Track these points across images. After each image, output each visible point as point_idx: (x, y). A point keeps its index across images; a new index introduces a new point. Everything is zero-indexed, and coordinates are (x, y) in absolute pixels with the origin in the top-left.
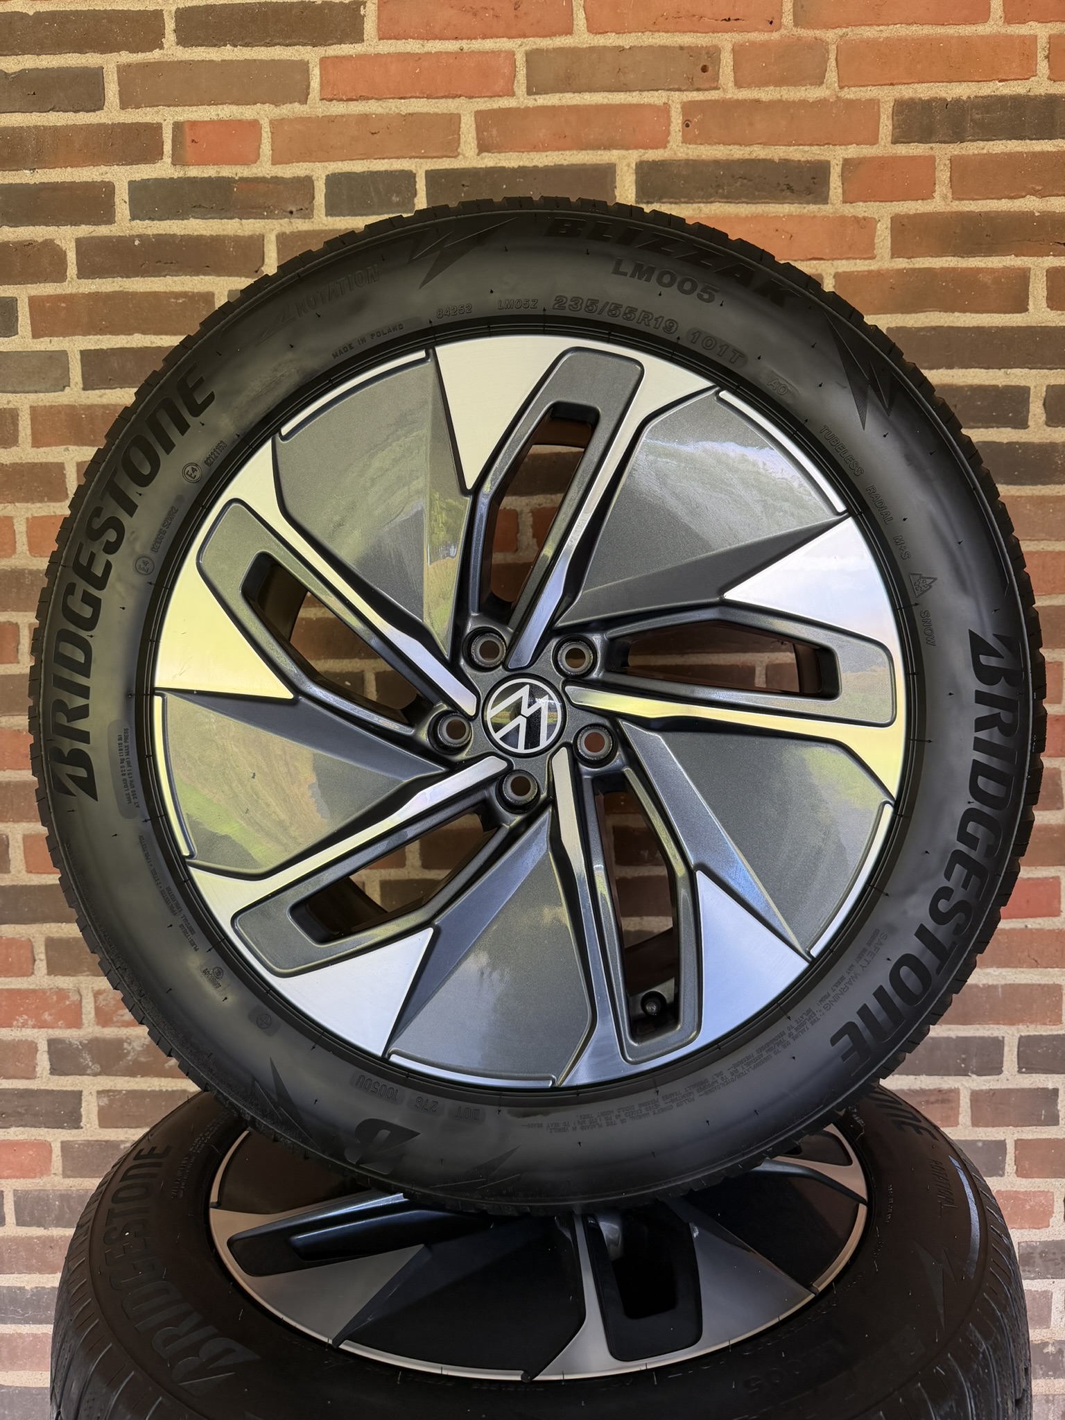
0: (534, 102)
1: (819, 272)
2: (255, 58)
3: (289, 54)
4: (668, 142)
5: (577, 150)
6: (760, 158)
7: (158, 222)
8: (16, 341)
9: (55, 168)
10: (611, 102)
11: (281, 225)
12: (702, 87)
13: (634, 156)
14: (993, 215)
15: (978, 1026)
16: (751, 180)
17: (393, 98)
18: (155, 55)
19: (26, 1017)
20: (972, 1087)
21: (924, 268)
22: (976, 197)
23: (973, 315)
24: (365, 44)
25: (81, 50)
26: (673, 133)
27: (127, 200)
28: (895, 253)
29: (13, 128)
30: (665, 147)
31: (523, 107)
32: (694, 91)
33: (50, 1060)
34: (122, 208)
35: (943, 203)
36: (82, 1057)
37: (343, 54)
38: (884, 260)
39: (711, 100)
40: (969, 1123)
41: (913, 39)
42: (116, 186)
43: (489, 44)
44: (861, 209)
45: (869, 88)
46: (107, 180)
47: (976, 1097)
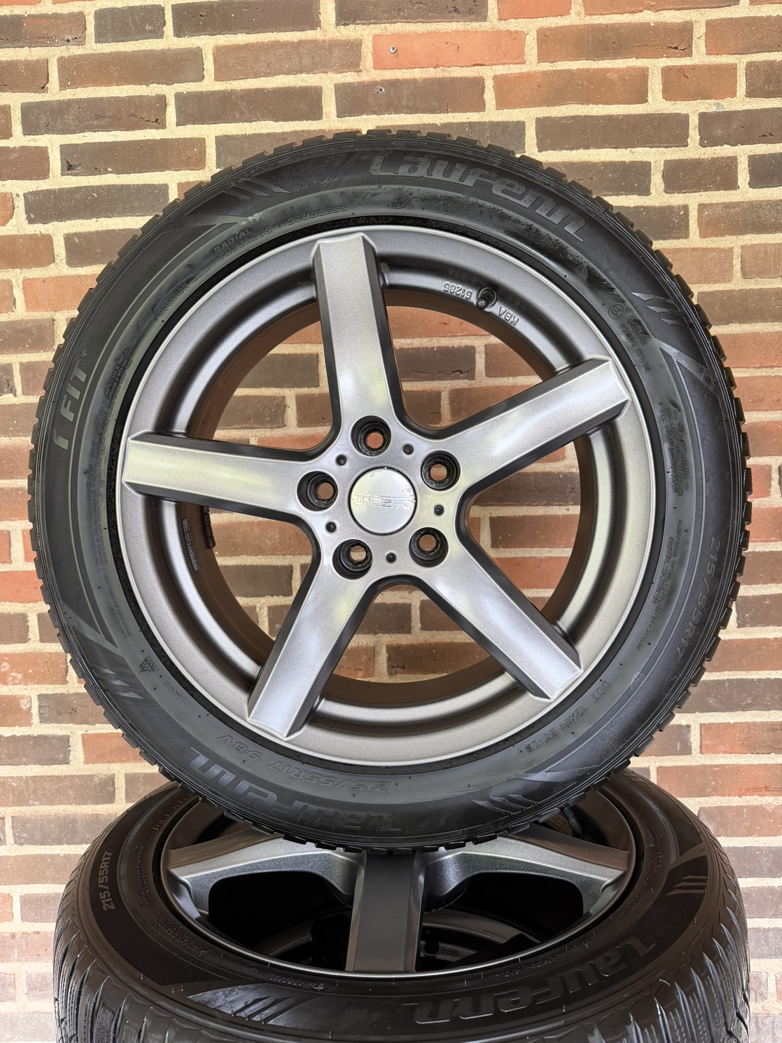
11: (61, 51)
23: (604, 106)
28: (541, 58)
44: (513, 25)
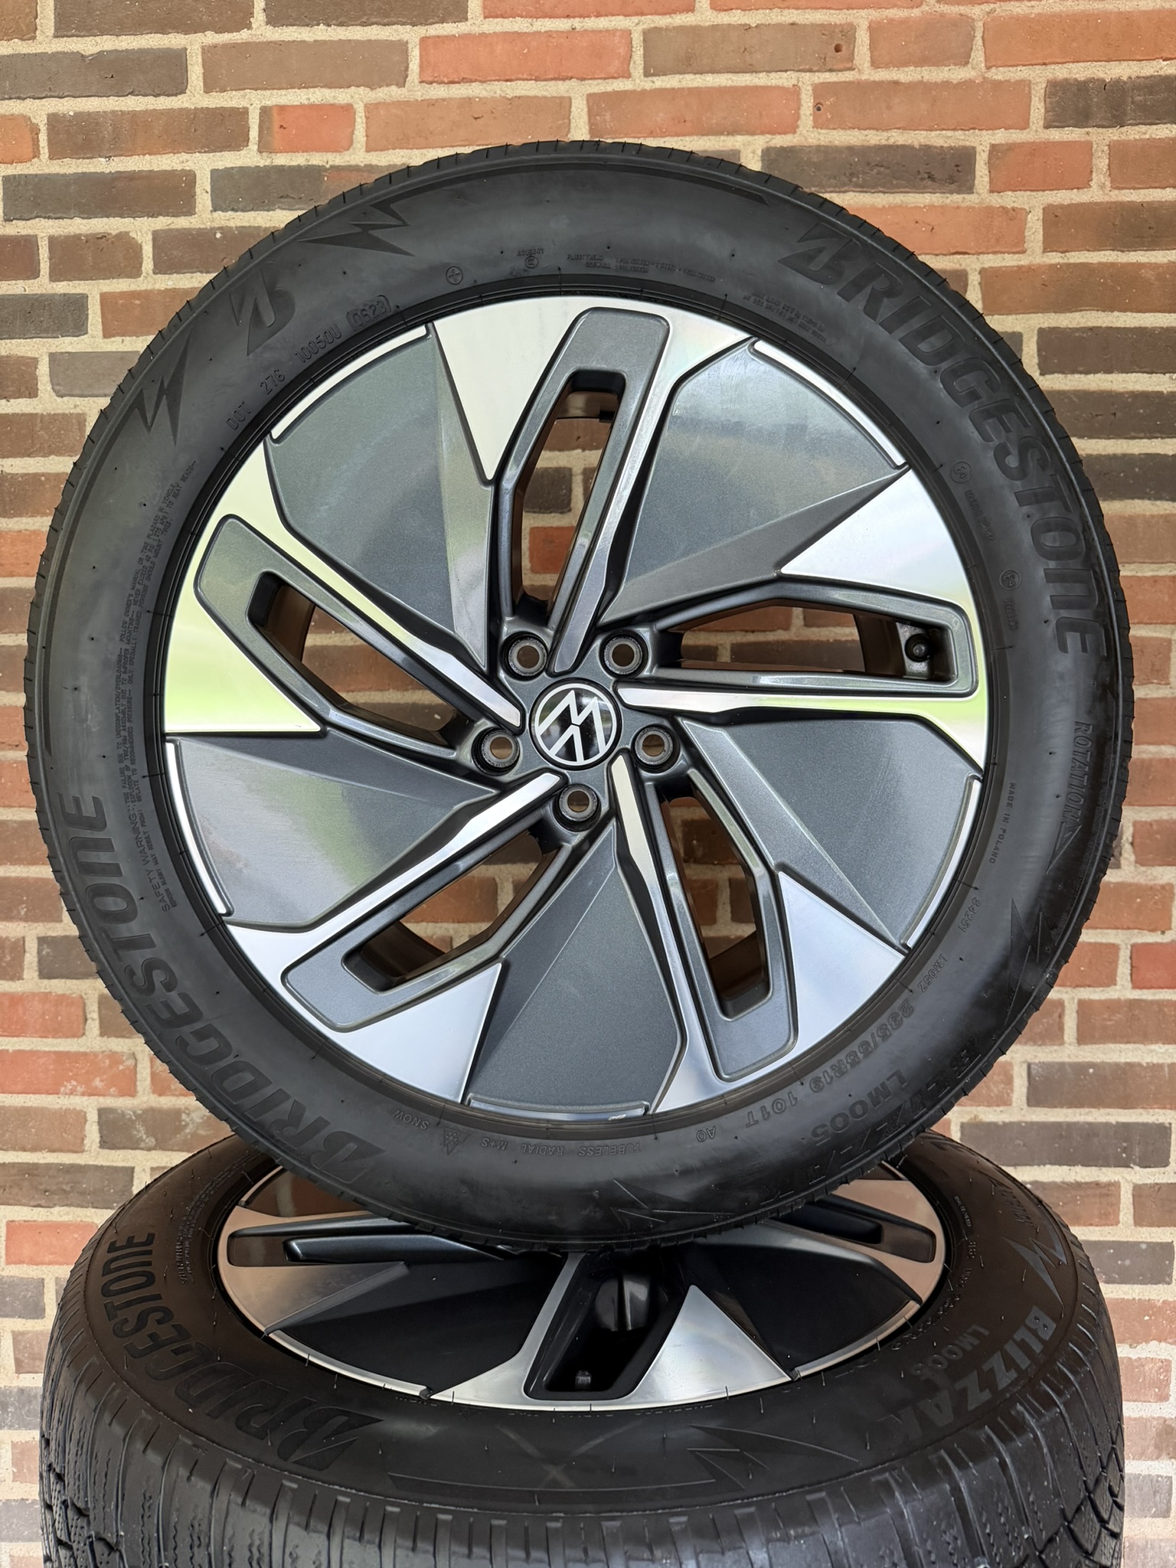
0: (651, 84)
1: (963, 267)
2: (350, 38)
3: (387, 34)
4: (798, 127)
5: (697, 135)
6: (899, 143)
7: (242, 214)
8: (86, 340)
9: (132, 155)
10: (735, 84)
12: (835, 67)
13: (760, 142)
14: (1155, 205)
15: (1141, 1111)
16: (888, 168)
17: (498, 80)
18: (243, 36)
19: (74, 1083)
20: (1134, 1181)
21: (1081, 263)
22: (1138, 186)
24: (468, 23)
25: (163, 31)
26: (803, 117)
27: (209, 190)
29: (89, 114)
30: (795, 132)
31: (639, 90)
32: (826, 71)
33: (101, 1131)
34: (203, 198)
35: (1101, 192)
36: (135, 1128)
37: (445, 33)
38: (1035, 255)
39: (845, 82)
40: (1131, 1221)
41: (1068, 16)
42: (198, 175)
43: (603, 23)
45: (1019, 68)
46: (188, 168)
47: (1139, 1191)
